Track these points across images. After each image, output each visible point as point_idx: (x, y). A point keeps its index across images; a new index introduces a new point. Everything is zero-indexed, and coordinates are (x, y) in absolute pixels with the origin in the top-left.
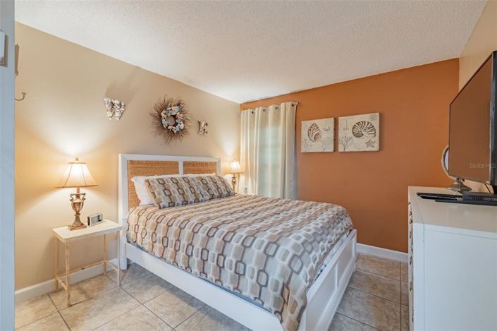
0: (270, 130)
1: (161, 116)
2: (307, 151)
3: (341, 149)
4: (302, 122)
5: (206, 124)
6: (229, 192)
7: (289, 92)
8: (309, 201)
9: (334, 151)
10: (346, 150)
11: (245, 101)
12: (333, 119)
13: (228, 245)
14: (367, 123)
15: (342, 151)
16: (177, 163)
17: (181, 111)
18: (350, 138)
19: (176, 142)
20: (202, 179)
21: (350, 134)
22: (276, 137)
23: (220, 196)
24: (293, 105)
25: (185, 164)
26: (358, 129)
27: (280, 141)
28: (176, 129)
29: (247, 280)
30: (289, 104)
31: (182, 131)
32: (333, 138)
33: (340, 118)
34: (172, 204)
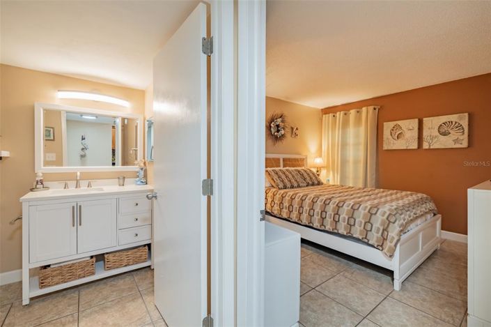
0: (351, 131)
1: (270, 127)
2: (390, 148)
3: (426, 146)
4: (385, 123)
5: (297, 129)
6: (319, 182)
7: (371, 97)
8: (394, 190)
9: (419, 148)
10: (431, 147)
11: (327, 106)
12: (417, 120)
13: (341, 209)
14: (454, 123)
15: (427, 147)
16: (279, 159)
17: (282, 121)
18: (436, 137)
19: (279, 144)
20: (299, 171)
21: (436, 133)
22: (357, 136)
23: (313, 185)
24: (375, 109)
25: (284, 160)
26: (445, 129)
27: (362, 140)
28: (279, 134)
29: (357, 229)
30: (371, 108)
31: (283, 136)
32: (417, 137)
33: (424, 119)
34: (285, 187)
